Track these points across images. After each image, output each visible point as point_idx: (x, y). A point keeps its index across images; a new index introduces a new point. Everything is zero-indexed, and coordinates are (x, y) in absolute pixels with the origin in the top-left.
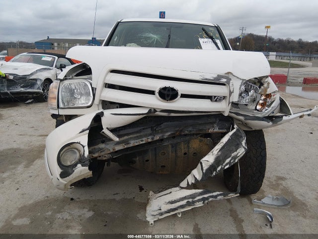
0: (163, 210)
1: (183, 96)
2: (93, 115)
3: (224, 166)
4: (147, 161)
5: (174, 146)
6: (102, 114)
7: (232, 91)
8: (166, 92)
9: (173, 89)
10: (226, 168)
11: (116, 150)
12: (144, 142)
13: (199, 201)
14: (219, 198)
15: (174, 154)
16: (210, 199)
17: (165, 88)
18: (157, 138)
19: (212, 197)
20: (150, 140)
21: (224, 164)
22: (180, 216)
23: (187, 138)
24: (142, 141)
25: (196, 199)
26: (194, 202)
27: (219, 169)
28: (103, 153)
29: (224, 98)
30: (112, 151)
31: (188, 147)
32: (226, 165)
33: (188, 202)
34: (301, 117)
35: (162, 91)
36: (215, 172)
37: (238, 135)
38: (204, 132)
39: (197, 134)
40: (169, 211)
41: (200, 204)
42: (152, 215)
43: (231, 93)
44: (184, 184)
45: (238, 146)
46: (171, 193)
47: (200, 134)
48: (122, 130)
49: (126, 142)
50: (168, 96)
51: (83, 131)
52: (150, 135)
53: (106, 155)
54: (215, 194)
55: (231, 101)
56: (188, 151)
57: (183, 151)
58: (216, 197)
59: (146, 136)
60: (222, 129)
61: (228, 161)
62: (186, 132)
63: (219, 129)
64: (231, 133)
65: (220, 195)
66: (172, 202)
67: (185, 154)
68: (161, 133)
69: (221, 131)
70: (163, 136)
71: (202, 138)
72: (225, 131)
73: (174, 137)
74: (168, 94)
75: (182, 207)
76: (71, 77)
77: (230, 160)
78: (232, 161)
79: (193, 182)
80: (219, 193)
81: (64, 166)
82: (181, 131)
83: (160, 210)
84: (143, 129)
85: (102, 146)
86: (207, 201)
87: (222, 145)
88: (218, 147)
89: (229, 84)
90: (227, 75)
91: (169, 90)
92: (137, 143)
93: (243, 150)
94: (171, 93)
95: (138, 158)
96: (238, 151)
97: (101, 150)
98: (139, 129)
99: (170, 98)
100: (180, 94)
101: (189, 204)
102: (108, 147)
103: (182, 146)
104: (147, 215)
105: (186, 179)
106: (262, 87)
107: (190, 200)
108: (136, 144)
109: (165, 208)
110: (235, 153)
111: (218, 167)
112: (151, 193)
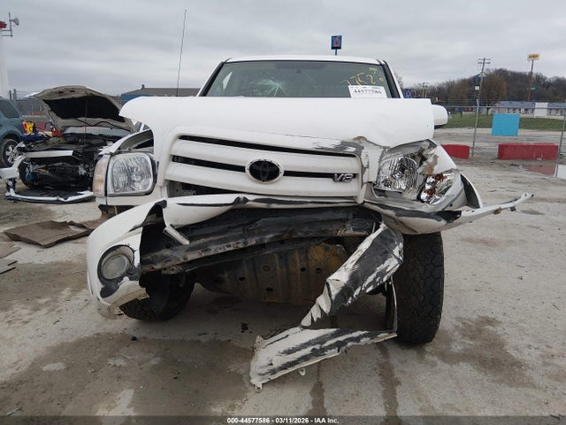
0: (276, 364)
1: (287, 173)
2: (151, 205)
3: (366, 288)
4: (242, 279)
5: (284, 257)
6: (164, 204)
7: (365, 165)
8: (260, 169)
9: (271, 164)
10: (368, 291)
11: (189, 260)
12: (231, 249)
13: (331, 347)
14: (363, 341)
15: (284, 270)
16: (349, 344)
17: (259, 163)
18: (252, 242)
19: (351, 339)
20: (241, 246)
21: (365, 285)
22: (303, 374)
23: (303, 244)
24: (229, 246)
25: (326, 345)
26: (323, 350)
27: (357, 292)
28: (168, 264)
29: (355, 176)
30: (182, 260)
31: (307, 258)
32: (369, 286)
33: (313, 349)
34: (496, 212)
35: (255, 167)
36: (351, 298)
37: (385, 239)
38: (329, 234)
39: (319, 238)
40: (284, 367)
41: (333, 353)
42: (260, 374)
43: (363, 169)
44: (306, 321)
45: (386, 255)
46: (287, 336)
47: (323, 237)
48: (197, 228)
49: (204, 248)
50: (264, 173)
51: (135, 228)
52: (241, 237)
53: (174, 268)
54: (356, 334)
55: (365, 181)
56: (308, 264)
57: (299, 266)
58: (358, 339)
59: (235, 238)
60: (359, 230)
61: (371, 279)
62: (299, 234)
63: (354, 230)
64: (373, 236)
65: (365, 336)
66: (289, 352)
67: (303, 270)
68: (259, 234)
69: (357, 233)
70: (261, 240)
71: (327, 245)
72: (365, 233)
73: (282, 242)
74: (264, 171)
75: (305, 358)
76: (127, 149)
77: (375, 279)
78: (378, 280)
79: (319, 316)
80: (362, 333)
81: (106, 279)
82: (292, 232)
83: (271, 364)
84: (229, 228)
85: (166, 252)
86: (344, 348)
87: (361, 253)
88: (355, 257)
89: (360, 155)
90: (357, 142)
91: (265, 166)
92: (220, 249)
93: (396, 262)
94: (268, 170)
95: (226, 275)
96: (387, 263)
97: (166, 259)
98: (223, 227)
99: (266, 177)
100: (282, 170)
101: (315, 353)
102: (175, 254)
103: (297, 256)
104: (251, 374)
105: (309, 314)
106: (425, 164)
107: (317, 347)
108: (220, 251)
109: (279, 361)
110: (382, 266)
111: (355, 289)
112: (259, 338)
